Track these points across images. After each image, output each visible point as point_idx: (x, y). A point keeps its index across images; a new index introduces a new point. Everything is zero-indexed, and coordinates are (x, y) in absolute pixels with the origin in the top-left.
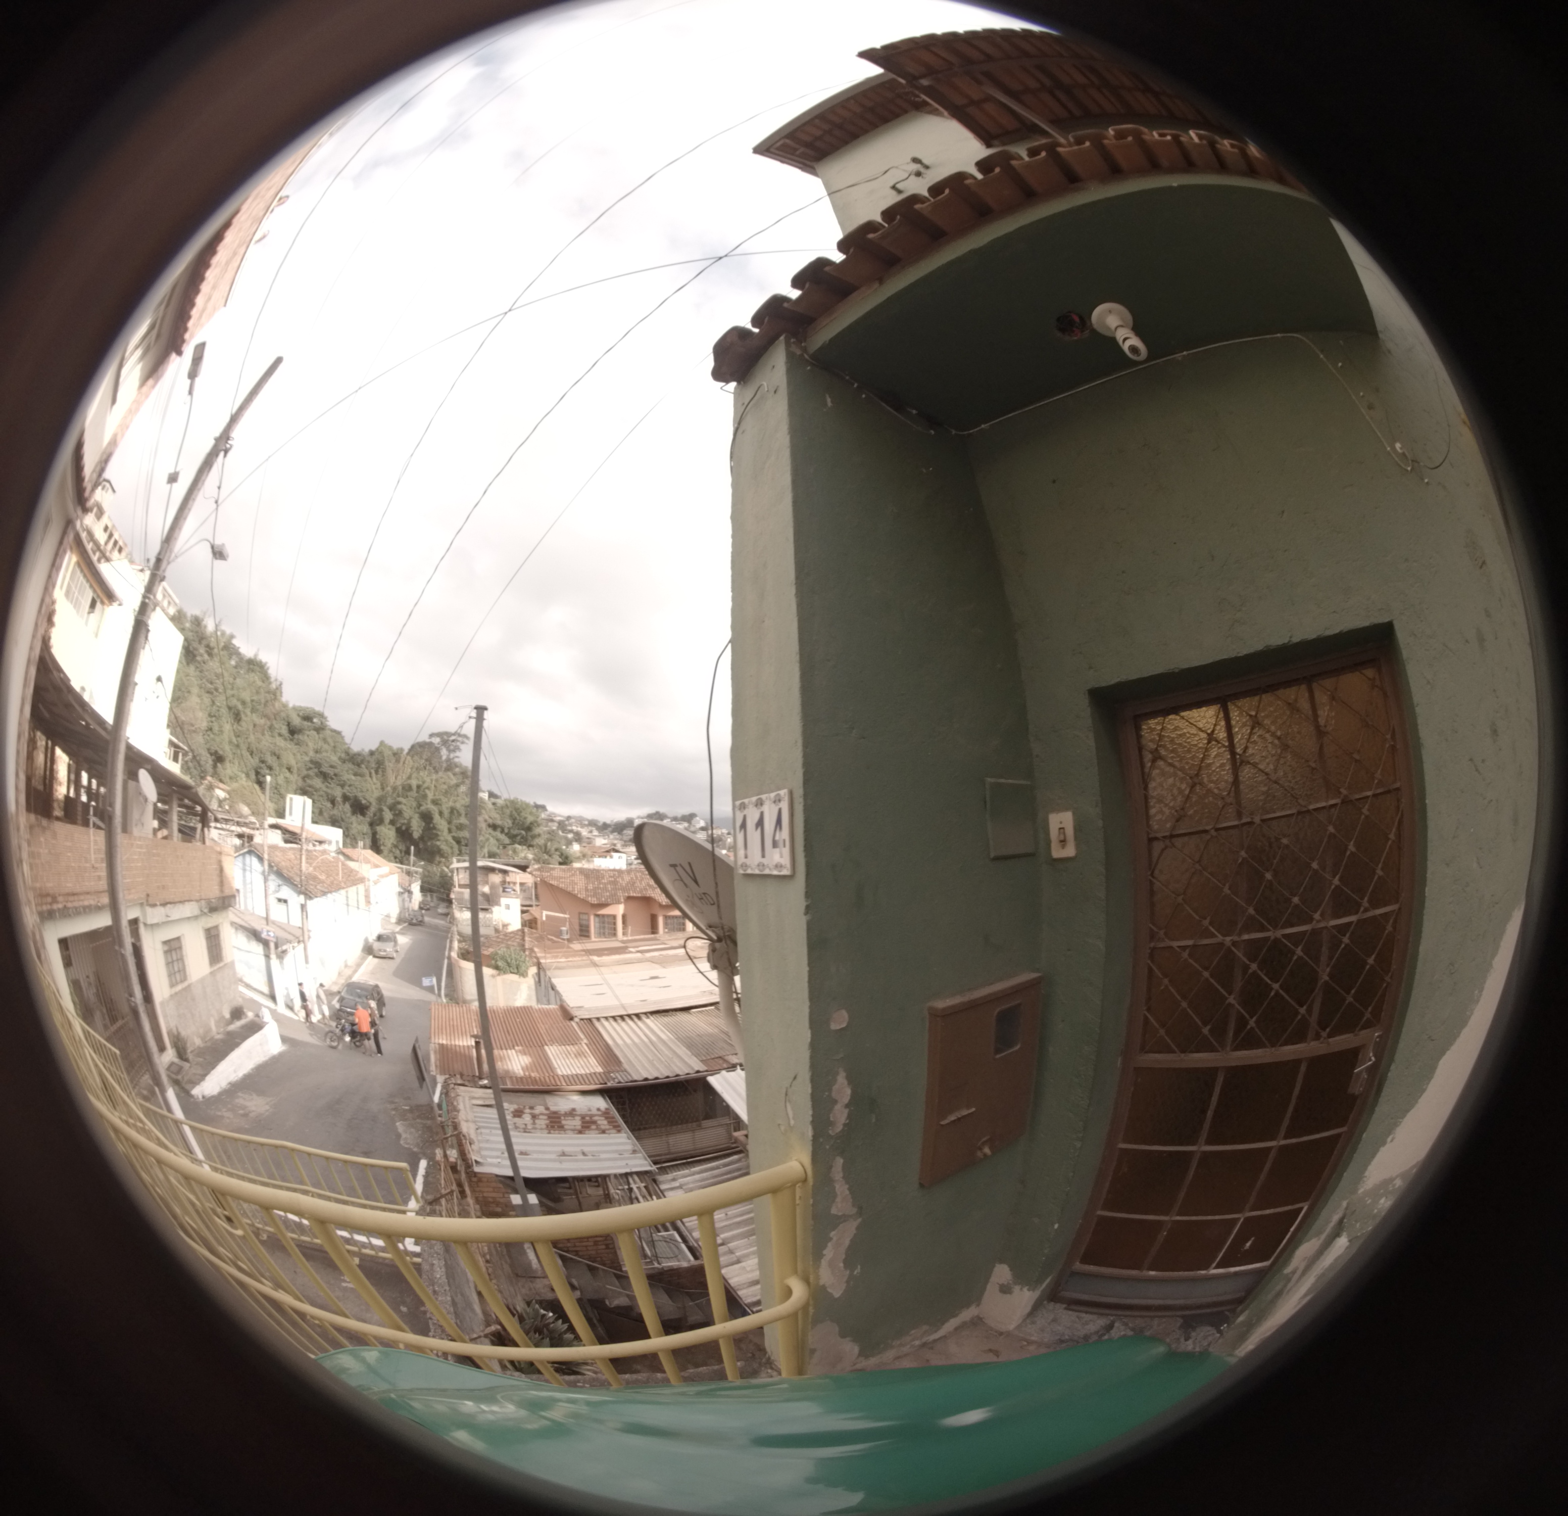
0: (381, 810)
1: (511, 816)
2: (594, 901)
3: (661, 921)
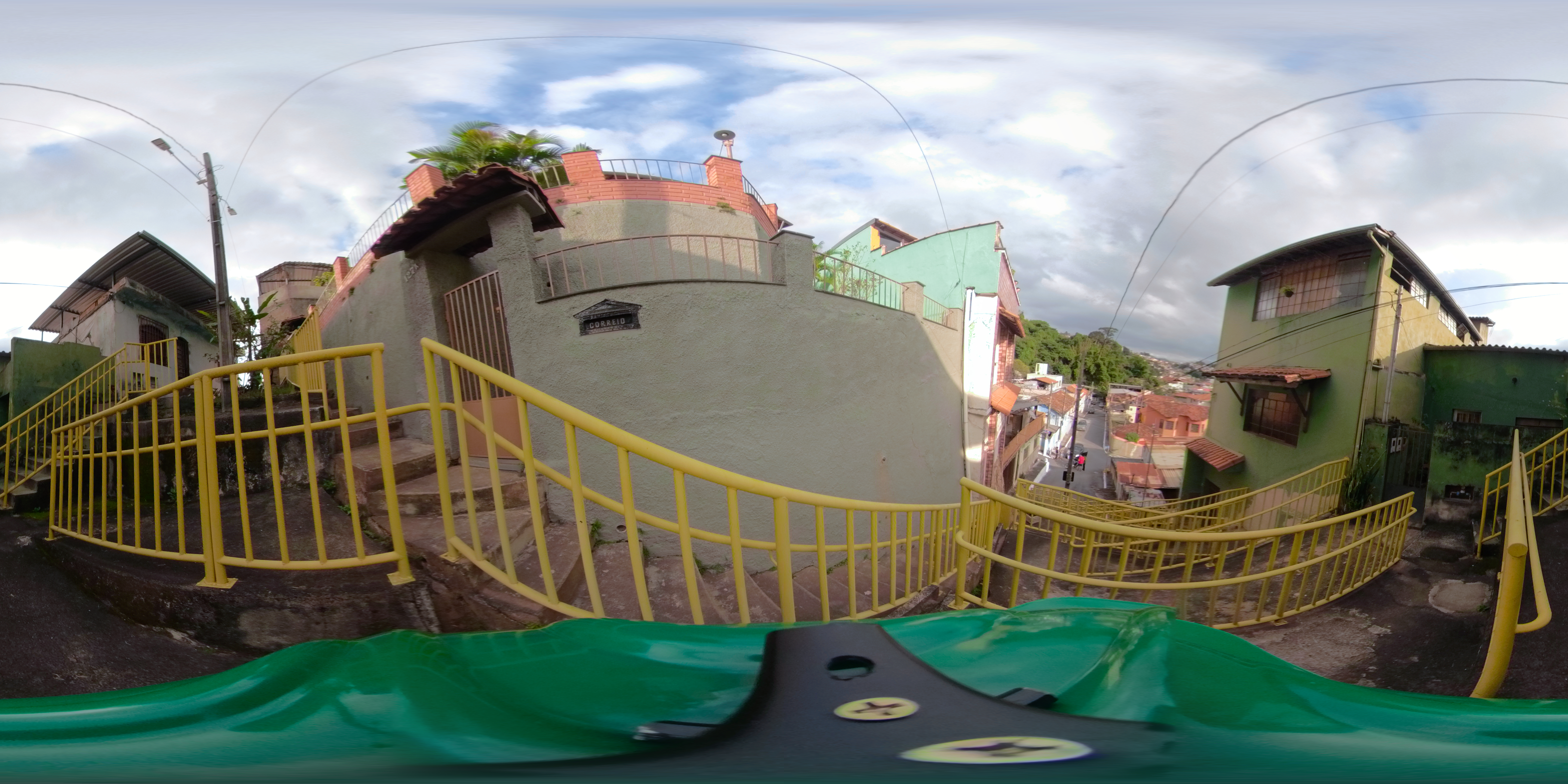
0: (1077, 362)
1: (1135, 364)
2: (1167, 416)
3: (1190, 426)
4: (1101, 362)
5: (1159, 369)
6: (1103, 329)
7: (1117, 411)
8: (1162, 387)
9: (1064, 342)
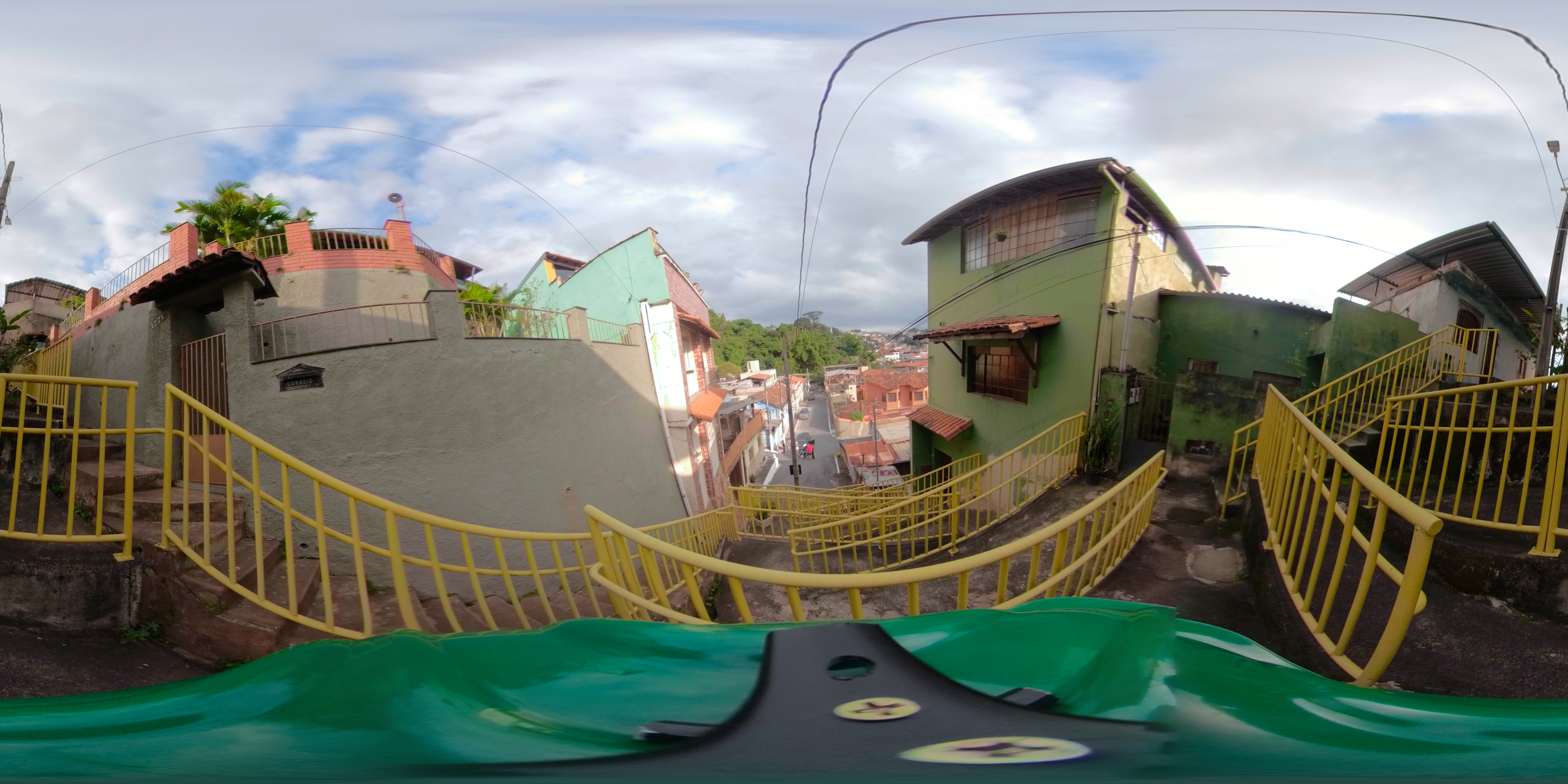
1: (847, 343)
2: (888, 388)
3: (913, 394)
4: (812, 348)
5: (873, 343)
6: (807, 314)
7: (837, 393)
8: (878, 360)
9: (770, 335)
